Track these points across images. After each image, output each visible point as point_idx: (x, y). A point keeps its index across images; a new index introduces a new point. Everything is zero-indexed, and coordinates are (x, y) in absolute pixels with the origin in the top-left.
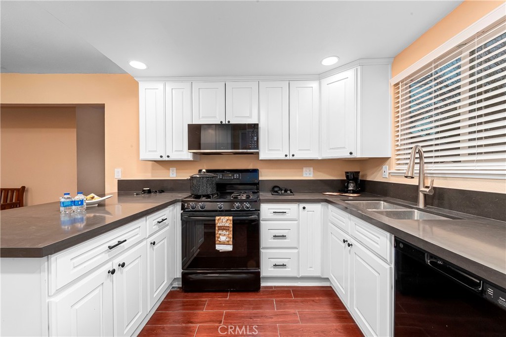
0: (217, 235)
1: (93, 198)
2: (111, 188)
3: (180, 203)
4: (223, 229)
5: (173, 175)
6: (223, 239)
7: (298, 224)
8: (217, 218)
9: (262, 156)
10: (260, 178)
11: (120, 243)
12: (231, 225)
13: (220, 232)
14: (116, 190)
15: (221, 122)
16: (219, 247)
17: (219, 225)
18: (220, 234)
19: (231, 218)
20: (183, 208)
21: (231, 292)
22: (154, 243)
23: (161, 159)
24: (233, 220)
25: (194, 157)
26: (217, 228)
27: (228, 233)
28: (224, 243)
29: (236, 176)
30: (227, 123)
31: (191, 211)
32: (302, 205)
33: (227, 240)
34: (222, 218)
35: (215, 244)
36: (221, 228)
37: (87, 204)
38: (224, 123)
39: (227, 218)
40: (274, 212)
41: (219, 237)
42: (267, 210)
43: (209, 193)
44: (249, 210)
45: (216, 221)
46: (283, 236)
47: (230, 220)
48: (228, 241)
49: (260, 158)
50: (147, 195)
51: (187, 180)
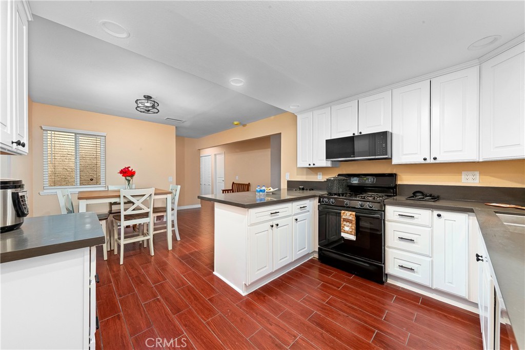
0: (342, 225)
1: (270, 189)
2: (284, 186)
3: (318, 198)
4: (347, 221)
5: (320, 178)
6: (347, 229)
7: (432, 231)
8: (343, 212)
9: (395, 161)
10: (399, 182)
11: (276, 213)
12: (354, 219)
13: (345, 223)
14: (286, 187)
15: (354, 134)
16: (343, 234)
17: (343, 217)
18: (345, 225)
19: (354, 213)
20: (319, 202)
21: (356, 275)
22: (297, 220)
23: (310, 166)
24: (356, 216)
25: (332, 164)
26: (342, 220)
27: (351, 225)
28: (348, 233)
29: (371, 180)
30: (359, 134)
31: (325, 204)
32: (436, 212)
33: (350, 230)
34: (346, 212)
35: (341, 232)
36: (345, 220)
37: (267, 192)
38: (356, 134)
39: (350, 213)
40: (399, 215)
41: (343, 227)
42: (392, 212)
43: (340, 192)
44: (372, 210)
45: (342, 214)
46: (411, 240)
47: (353, 215)
48: (351, 232)
49: (393, 163)
50: (301, 191)
51: (324, 181)
